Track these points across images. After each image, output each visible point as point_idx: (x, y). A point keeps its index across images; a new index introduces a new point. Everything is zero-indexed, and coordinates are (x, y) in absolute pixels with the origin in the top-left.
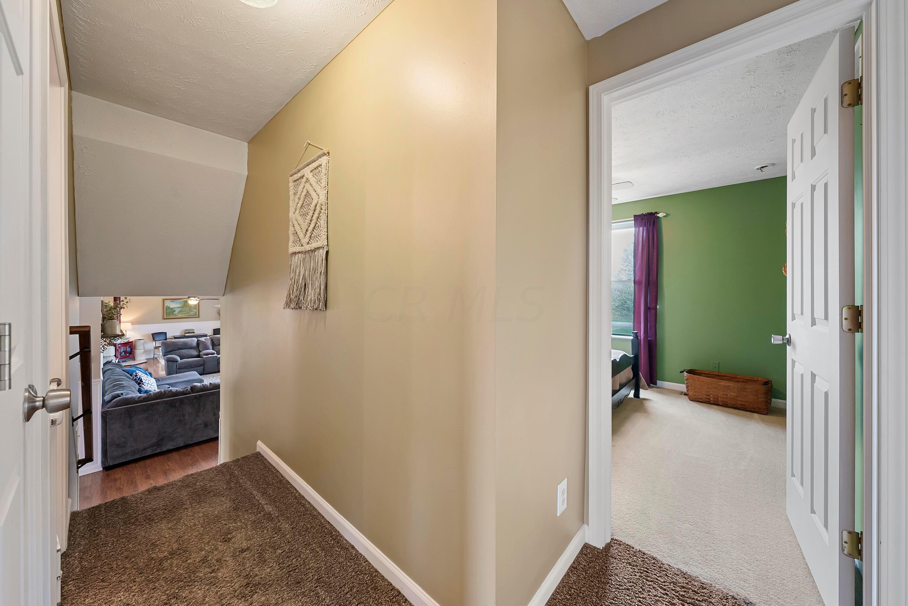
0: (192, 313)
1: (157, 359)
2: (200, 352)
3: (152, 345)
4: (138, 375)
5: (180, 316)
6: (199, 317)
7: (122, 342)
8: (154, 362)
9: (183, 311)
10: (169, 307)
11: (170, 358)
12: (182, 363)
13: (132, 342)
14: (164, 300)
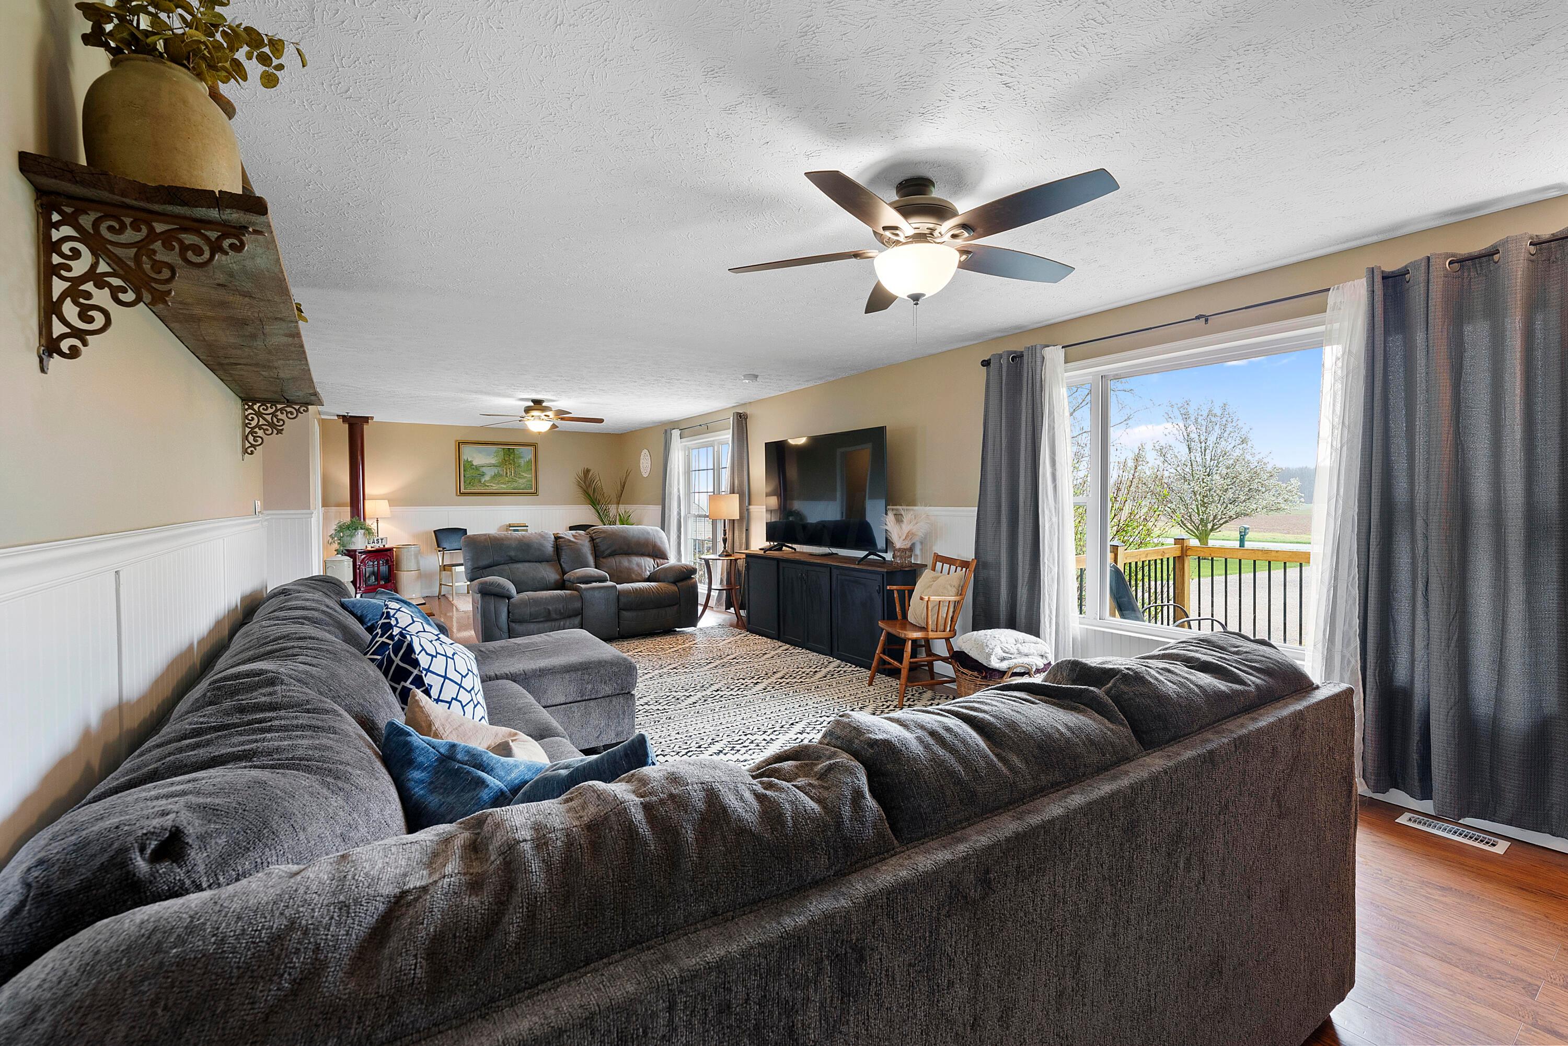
0: (521, 481)
1: (447, 598)
2: (564, 573)
3: (434, 560)
4: (393, 622)
5: (495, 488)
6: (535, 493)
7: (369, 548)
8: (440, 605)
9: (501, 476)
10: (470, 463)
11: (492, 584)
12: (524, 603)
13: (391, 550)
14: (459, 444)
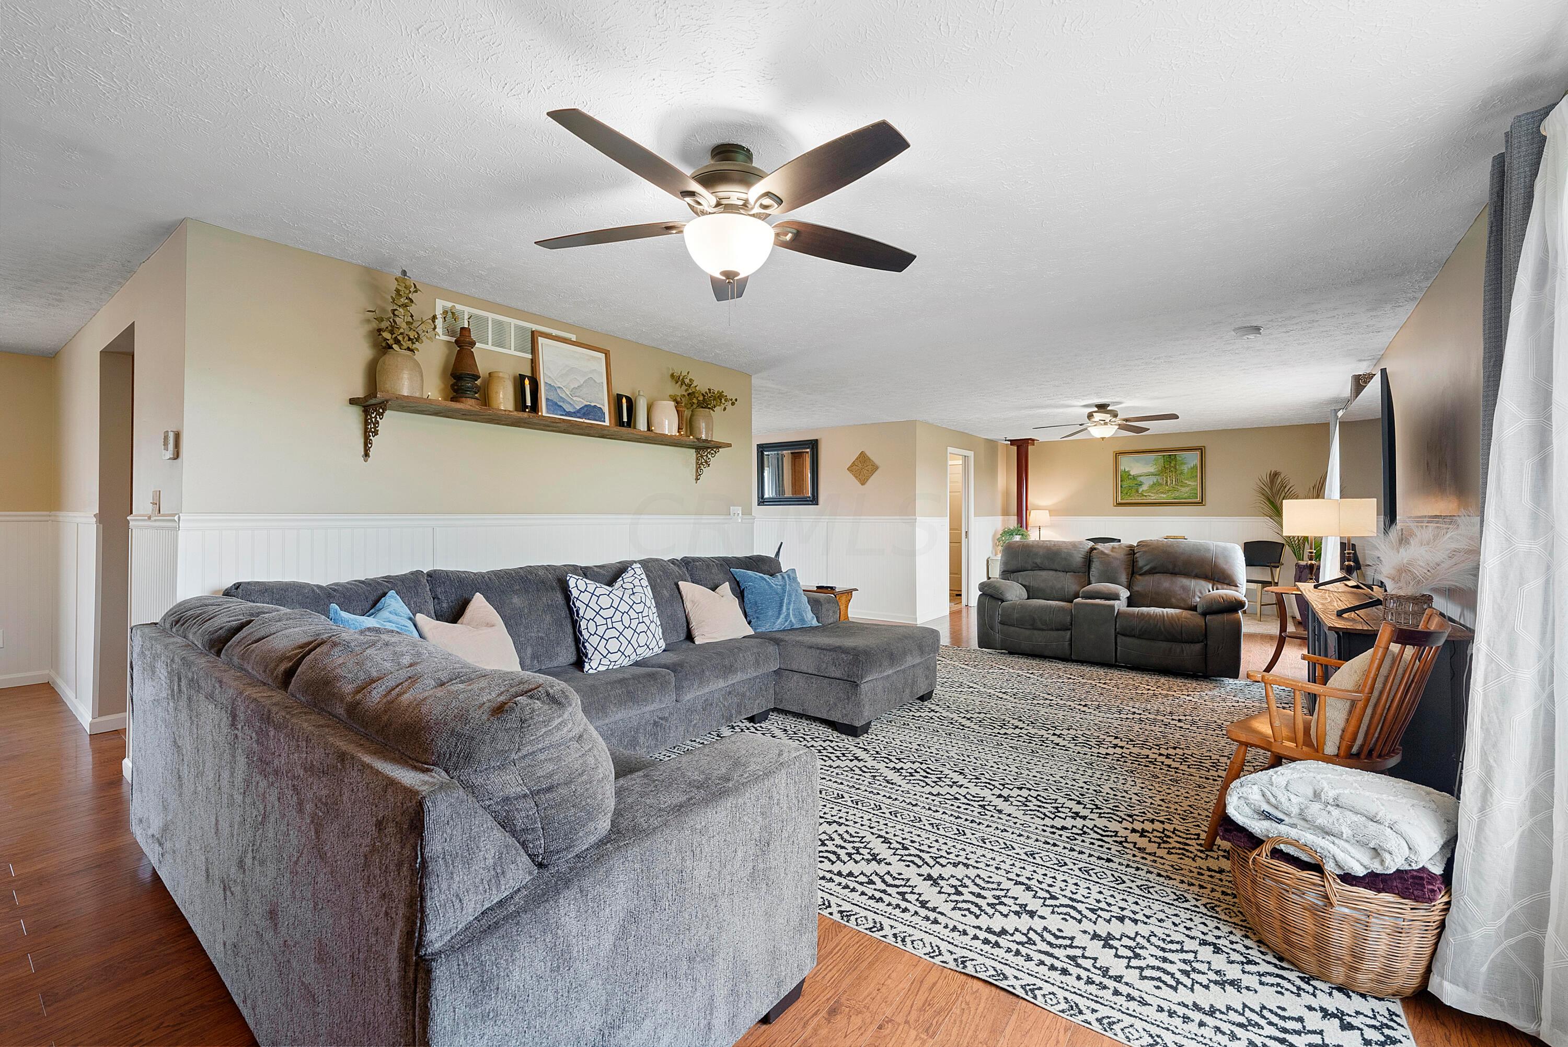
0: (1183, 489)
5: (1153, 498)
6: (1201, 503)
9: (1161, 485)
10: (1128, 473)
14: (1118, 454)
